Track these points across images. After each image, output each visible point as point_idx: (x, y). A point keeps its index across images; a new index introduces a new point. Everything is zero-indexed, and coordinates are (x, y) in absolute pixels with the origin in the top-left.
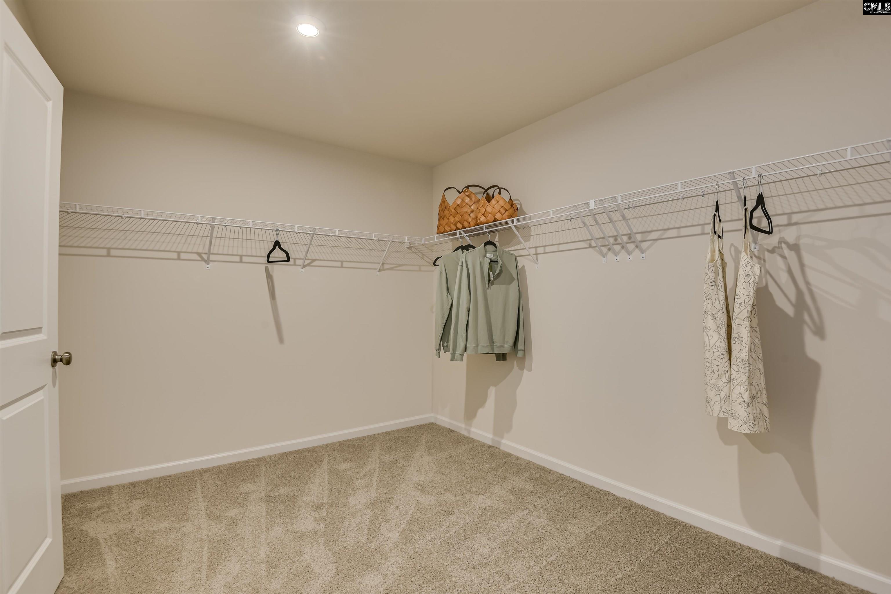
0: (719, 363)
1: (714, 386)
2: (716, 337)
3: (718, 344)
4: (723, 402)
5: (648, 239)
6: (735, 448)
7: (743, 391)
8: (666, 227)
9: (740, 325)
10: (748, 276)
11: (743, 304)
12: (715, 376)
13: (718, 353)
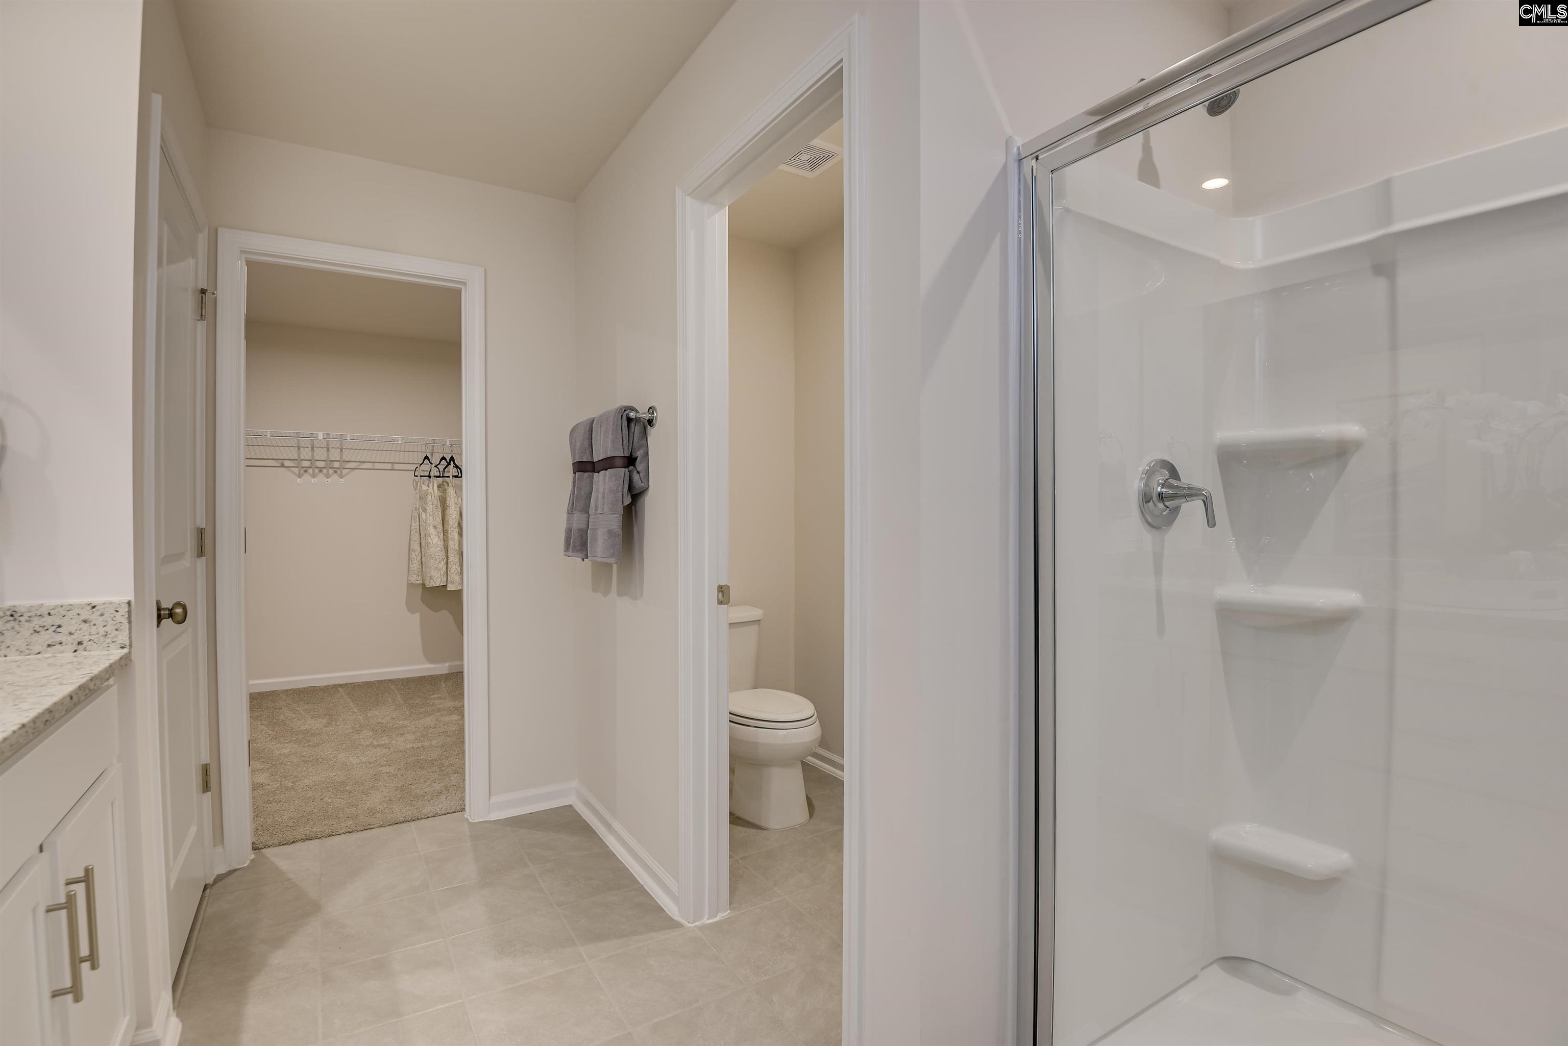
0: (440, 554)
1: (436, 568)
2: (436, 539)
3: (439, 542)
4: (442, 576)
5: (346, 467)
6: (418, 615)
7: (457, 567)
8: (362, 460)
9: (453, 531)
10: (456, 503)
11: (455, 519)
12: (437, 562)
13: (439, 548)
